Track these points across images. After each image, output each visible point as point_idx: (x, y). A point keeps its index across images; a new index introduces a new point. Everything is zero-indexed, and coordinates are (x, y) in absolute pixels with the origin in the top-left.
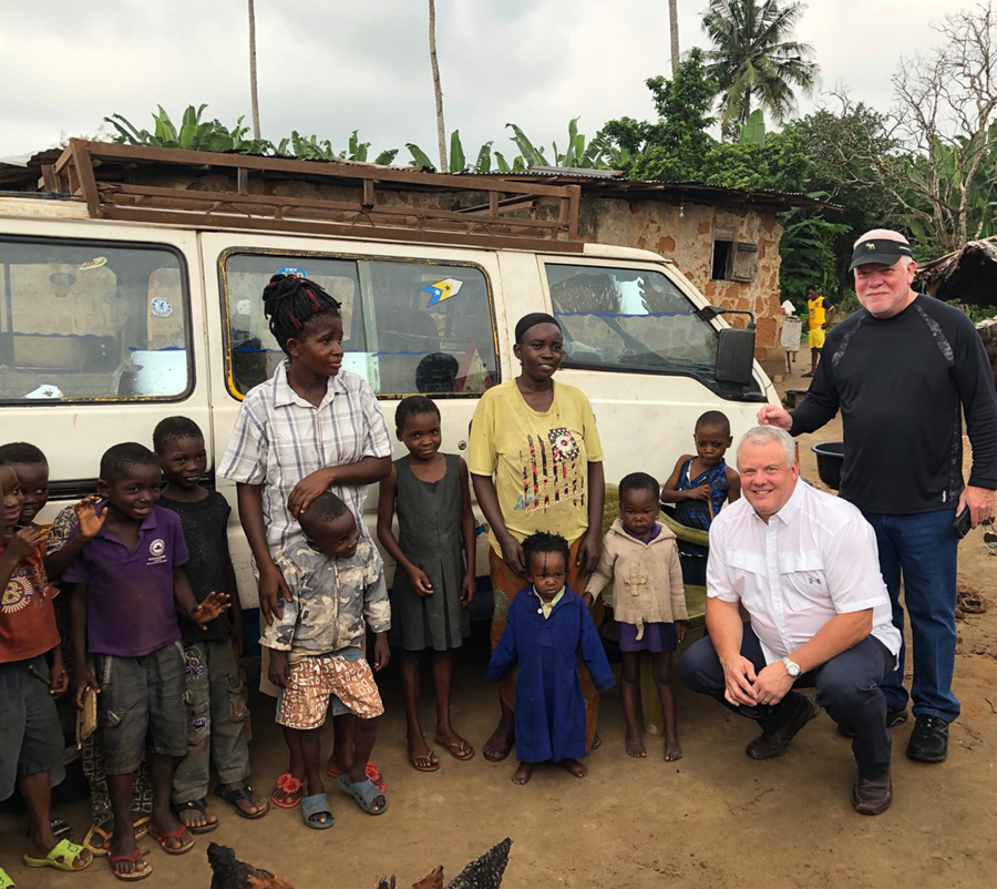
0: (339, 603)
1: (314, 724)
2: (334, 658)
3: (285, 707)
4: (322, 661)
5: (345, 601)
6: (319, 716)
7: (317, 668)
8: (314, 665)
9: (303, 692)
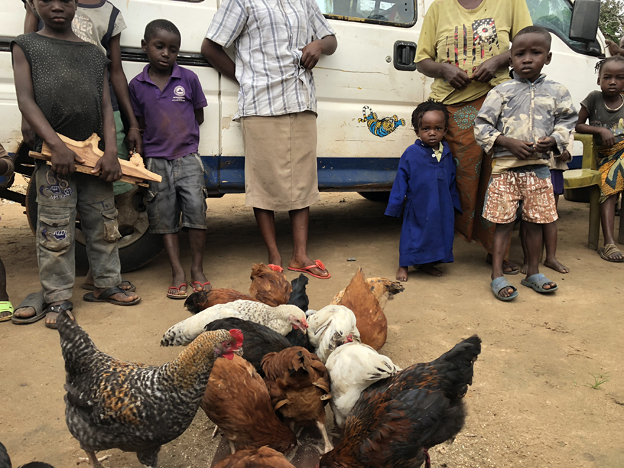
0: (533, 119)
1: (507, 220)
2: (528, 173)
3: (488, 206)
4: (518, 174)
5: (539, 118)
6: (512, 214)
7: (513, 179)
8: (511, 177)
9: (501, 195)
